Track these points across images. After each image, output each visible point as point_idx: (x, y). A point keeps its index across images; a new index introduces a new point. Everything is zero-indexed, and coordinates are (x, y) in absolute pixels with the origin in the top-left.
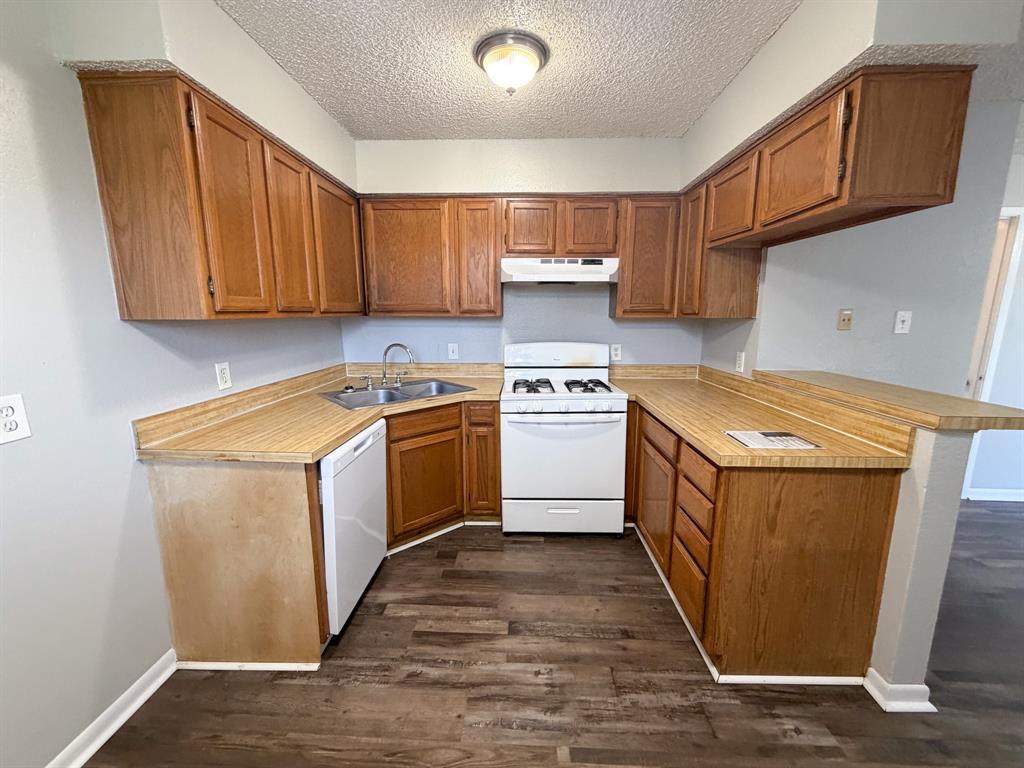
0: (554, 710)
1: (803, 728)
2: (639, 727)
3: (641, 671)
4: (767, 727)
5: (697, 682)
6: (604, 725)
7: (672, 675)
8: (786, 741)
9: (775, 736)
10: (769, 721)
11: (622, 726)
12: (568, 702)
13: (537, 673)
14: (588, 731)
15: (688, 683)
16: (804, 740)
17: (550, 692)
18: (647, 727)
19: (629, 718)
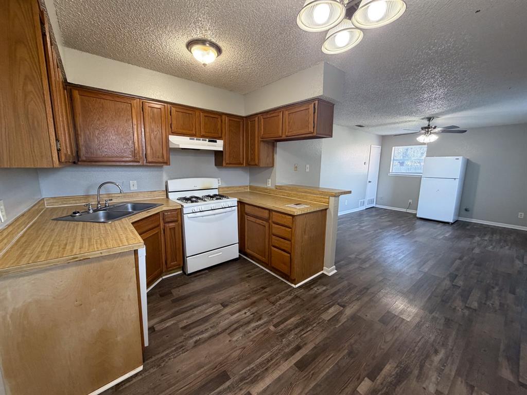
0: (260, 319)
1: (318, 288)
2: (285, 309)
3: (275, 296)
4: (312, 292)
5: (291, 290)
6: (277, 314)
7: (284, 292)
8: (317, 293)
9: (315, 293)
10: (311, 290)
11: (282, 311)
12: (262, 315)
13: (245, 313)
14: (274, 318)
15: (289, 292)
16: (320, 290)
17: (253, 316)
18: (288, 308)
19: (282, 308)
